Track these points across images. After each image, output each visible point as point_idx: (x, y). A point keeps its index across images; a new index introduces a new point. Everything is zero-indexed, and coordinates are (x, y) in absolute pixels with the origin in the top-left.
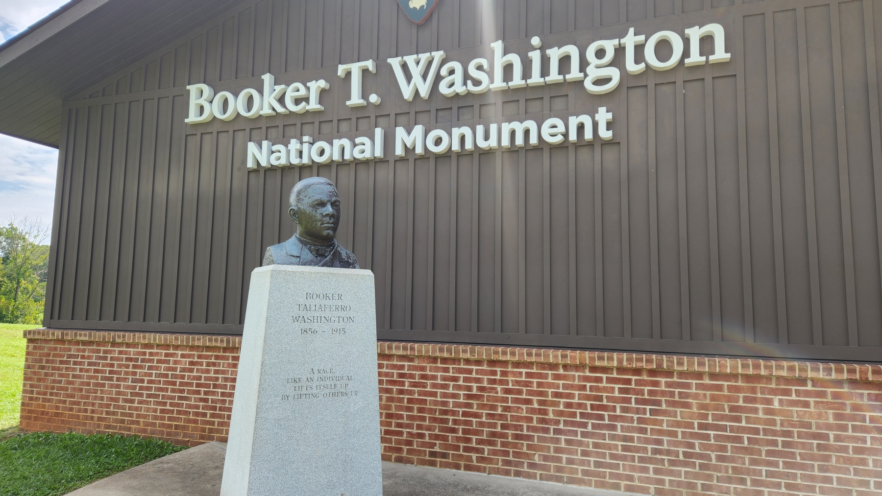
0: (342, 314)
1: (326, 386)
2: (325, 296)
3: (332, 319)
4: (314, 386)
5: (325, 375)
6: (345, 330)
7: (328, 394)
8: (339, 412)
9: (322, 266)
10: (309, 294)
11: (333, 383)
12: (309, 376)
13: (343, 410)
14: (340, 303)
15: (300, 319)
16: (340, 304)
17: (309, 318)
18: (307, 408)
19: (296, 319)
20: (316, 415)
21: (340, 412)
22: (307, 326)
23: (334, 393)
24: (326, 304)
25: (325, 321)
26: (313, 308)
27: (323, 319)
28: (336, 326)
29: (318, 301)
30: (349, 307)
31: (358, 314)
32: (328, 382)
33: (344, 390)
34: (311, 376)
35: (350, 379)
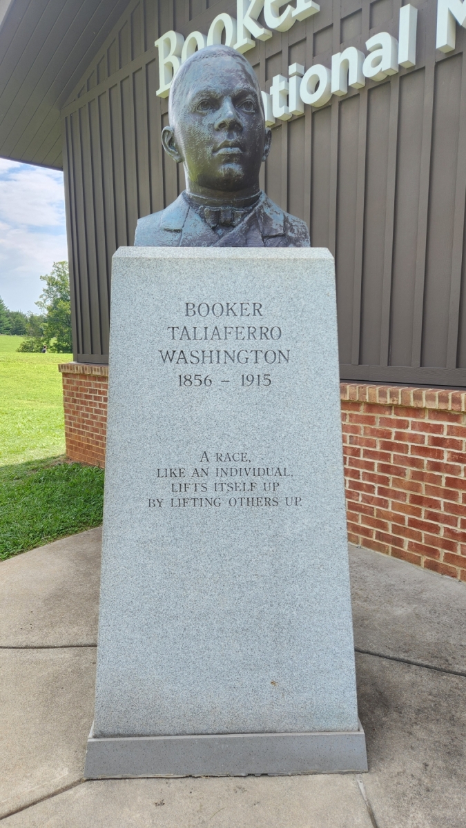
0: (263, 345)
1: (234, 486)
2: (225, 308)
3: (241, 354)
4: (210, 484)
5: (232, 464)
6: (269, 378)
7: (239, 501)
8: (262, 534)
9: (223, 245)
10: (190, 306)
11: (247, 480)
12: (199, 466)
13: (271, 532)
14: (257, 322)
15: (176, 356)
16: (257, 325)
17: (194, 353)
18: (197, 524)
19: (168, 357)
20: (216, 537)
21: (265, 536)
22: (191, 370)
23: (250, 500)
24: (229, 324)
25: (228, 360)
26: (201, 334)
27: (222, 355)
28: (251, 369)
29: (211, 321)
30: (276, 329)
31: (299, 345)
32: (237, 479)
33: (270, 495)
34: (204, 465)
35: (283, 474)
